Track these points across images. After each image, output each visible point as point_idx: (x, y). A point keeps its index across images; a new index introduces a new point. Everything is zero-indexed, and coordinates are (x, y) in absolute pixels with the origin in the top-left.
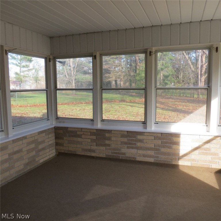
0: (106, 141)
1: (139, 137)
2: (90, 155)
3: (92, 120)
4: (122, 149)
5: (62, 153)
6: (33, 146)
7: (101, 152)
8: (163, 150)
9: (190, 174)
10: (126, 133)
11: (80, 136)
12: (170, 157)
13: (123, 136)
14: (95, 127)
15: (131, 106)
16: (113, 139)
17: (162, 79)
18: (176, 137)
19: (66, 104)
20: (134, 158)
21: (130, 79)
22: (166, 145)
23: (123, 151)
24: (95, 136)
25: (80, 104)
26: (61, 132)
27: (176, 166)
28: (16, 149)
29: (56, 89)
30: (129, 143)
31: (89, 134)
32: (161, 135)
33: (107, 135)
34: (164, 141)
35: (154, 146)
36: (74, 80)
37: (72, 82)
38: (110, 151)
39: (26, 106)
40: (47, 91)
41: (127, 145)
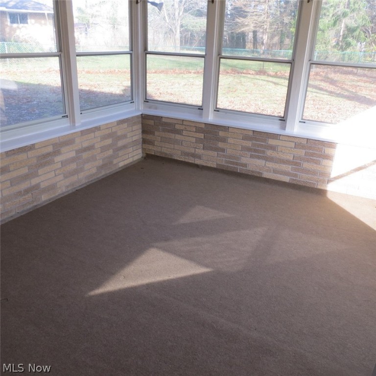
0: (219, 143)
1: (272, 142)
2: (193, 162)
3: (200, 108)
4: (242, 157)
5: (152, 155)
6: (109, 141)
7: (210, 158)
8: (306, 165)
9: (341, 206)
10: (251, 133)
11: (179, 132)
12: (316, 177)
13: (246, 138)
14: (204, 120)
15: (275, 84)
16: (230, 140)
17: (341, 34)
18: (329, 147)
19: (162, 72)
20: (259, 173)
21: (282, 31)
22: (312, 158)
23: (244, 160)
24: (203, 135)
25: (186, 73)
26: (151, 122)
27: (322, 193)
28: (85, 145)
29: (146, 52)
30: (255, 149)
31: (194, 130)
32: (306, 141)
33: (221, 134)
34: (311, 151)
35: (292, 158)
36: (178, 28)
37: (176, 32)
38: (224, 159)
39: (97, 73)
40: (131, 54)
41: (251, 152)
